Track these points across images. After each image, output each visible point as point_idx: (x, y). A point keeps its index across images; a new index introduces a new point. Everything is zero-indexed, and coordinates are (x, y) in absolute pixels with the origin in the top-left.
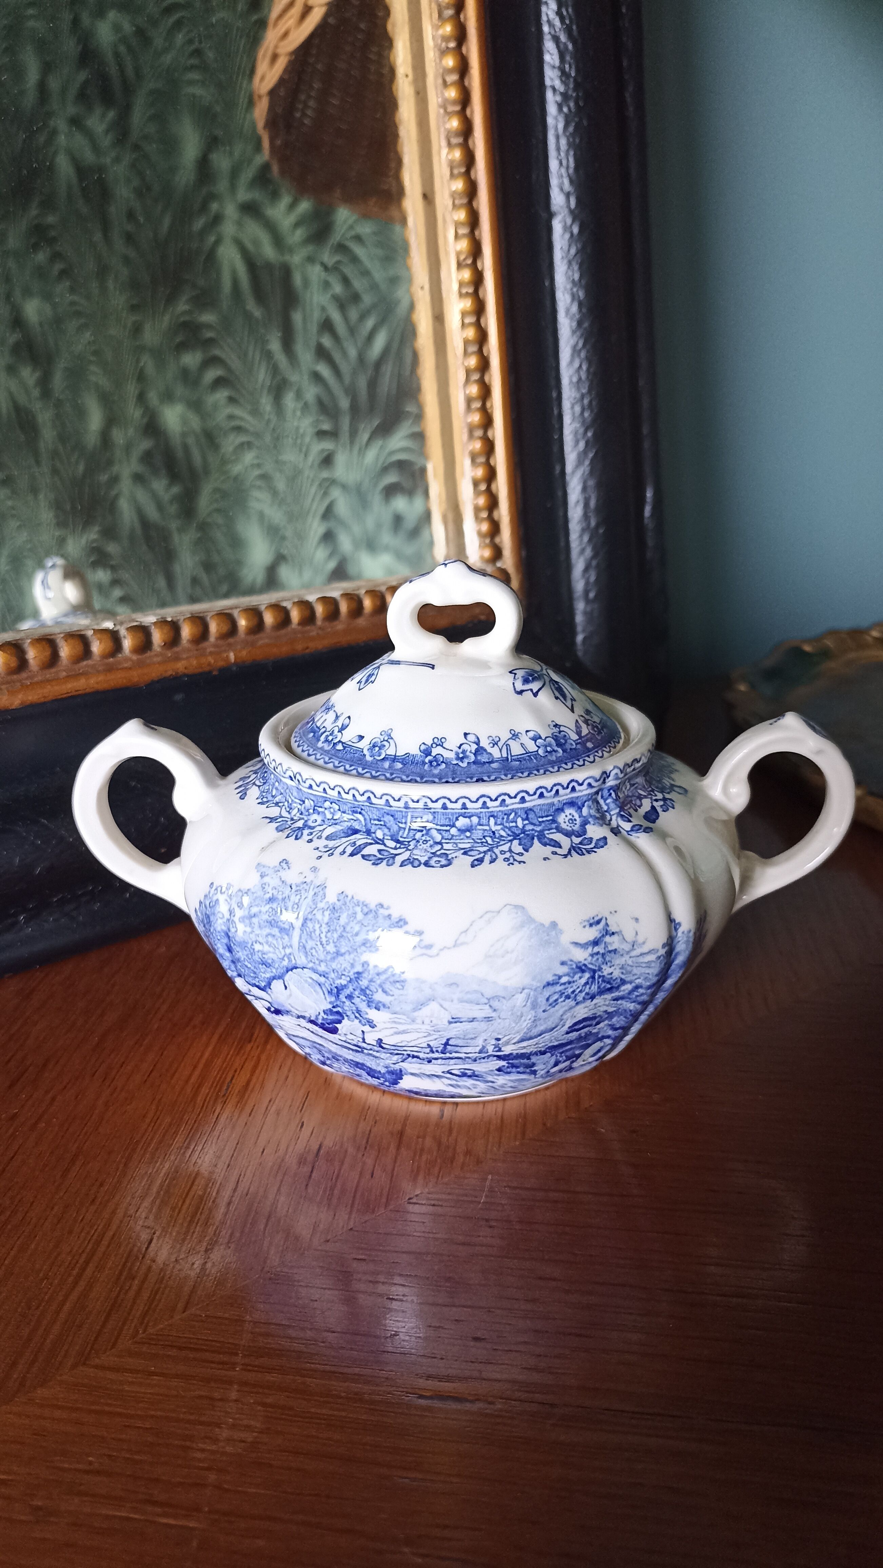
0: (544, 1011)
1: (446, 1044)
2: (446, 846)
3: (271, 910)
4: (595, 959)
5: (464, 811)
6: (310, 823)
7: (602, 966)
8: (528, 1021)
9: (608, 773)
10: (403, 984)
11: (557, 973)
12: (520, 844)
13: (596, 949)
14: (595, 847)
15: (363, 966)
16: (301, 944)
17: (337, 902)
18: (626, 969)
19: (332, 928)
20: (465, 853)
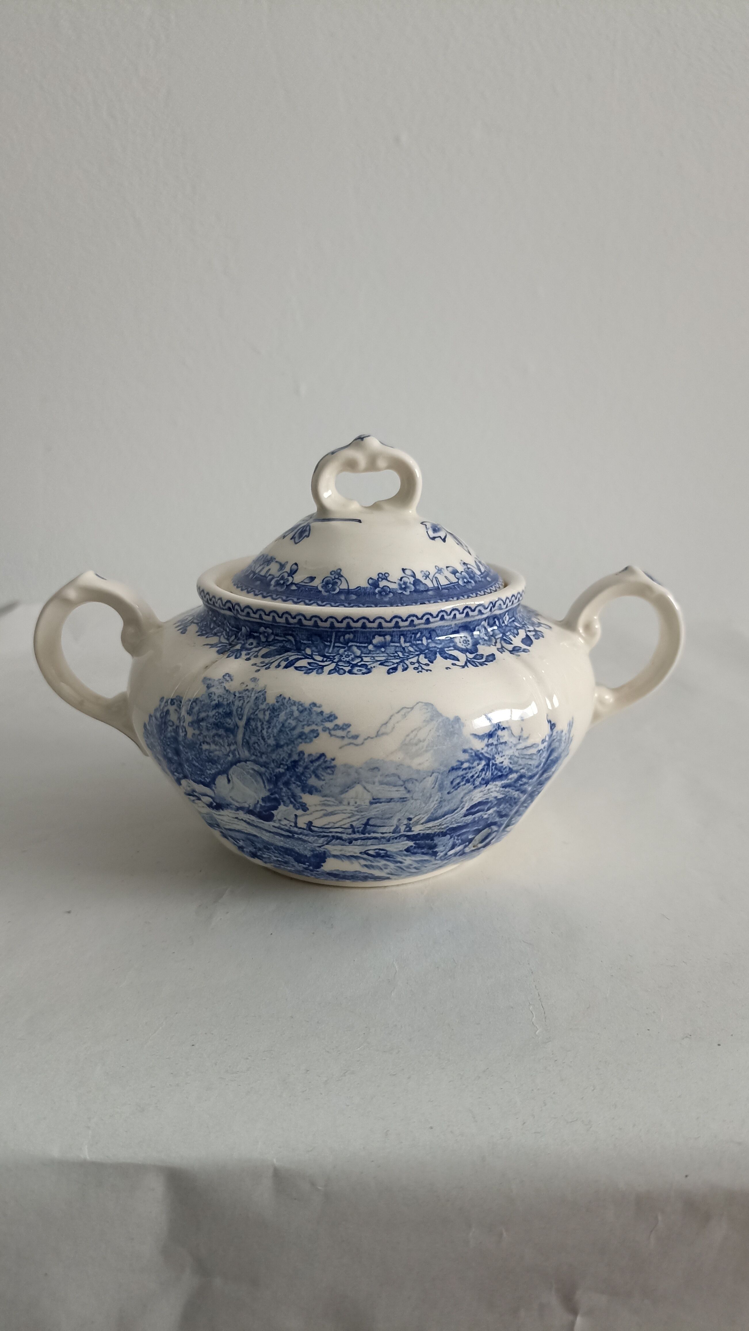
0: (449, 793)
1: (367, 824)
2: (365, 659)
3: (217, 714)
4: (490, 749)
5: (379, 630)
6: (248, 646)
7: (495, 756)
8: (435, 802)
9: (494, 603)
10: (333, 769)
11: (460, 760)
12: (426, 658)
13: (491, 741)
14: (485, 661)
15: (299, 755)
16: (245, 740)
17: (276, 704)
18: (513, 760)
19: (272, 725)
20: (381, 664)
